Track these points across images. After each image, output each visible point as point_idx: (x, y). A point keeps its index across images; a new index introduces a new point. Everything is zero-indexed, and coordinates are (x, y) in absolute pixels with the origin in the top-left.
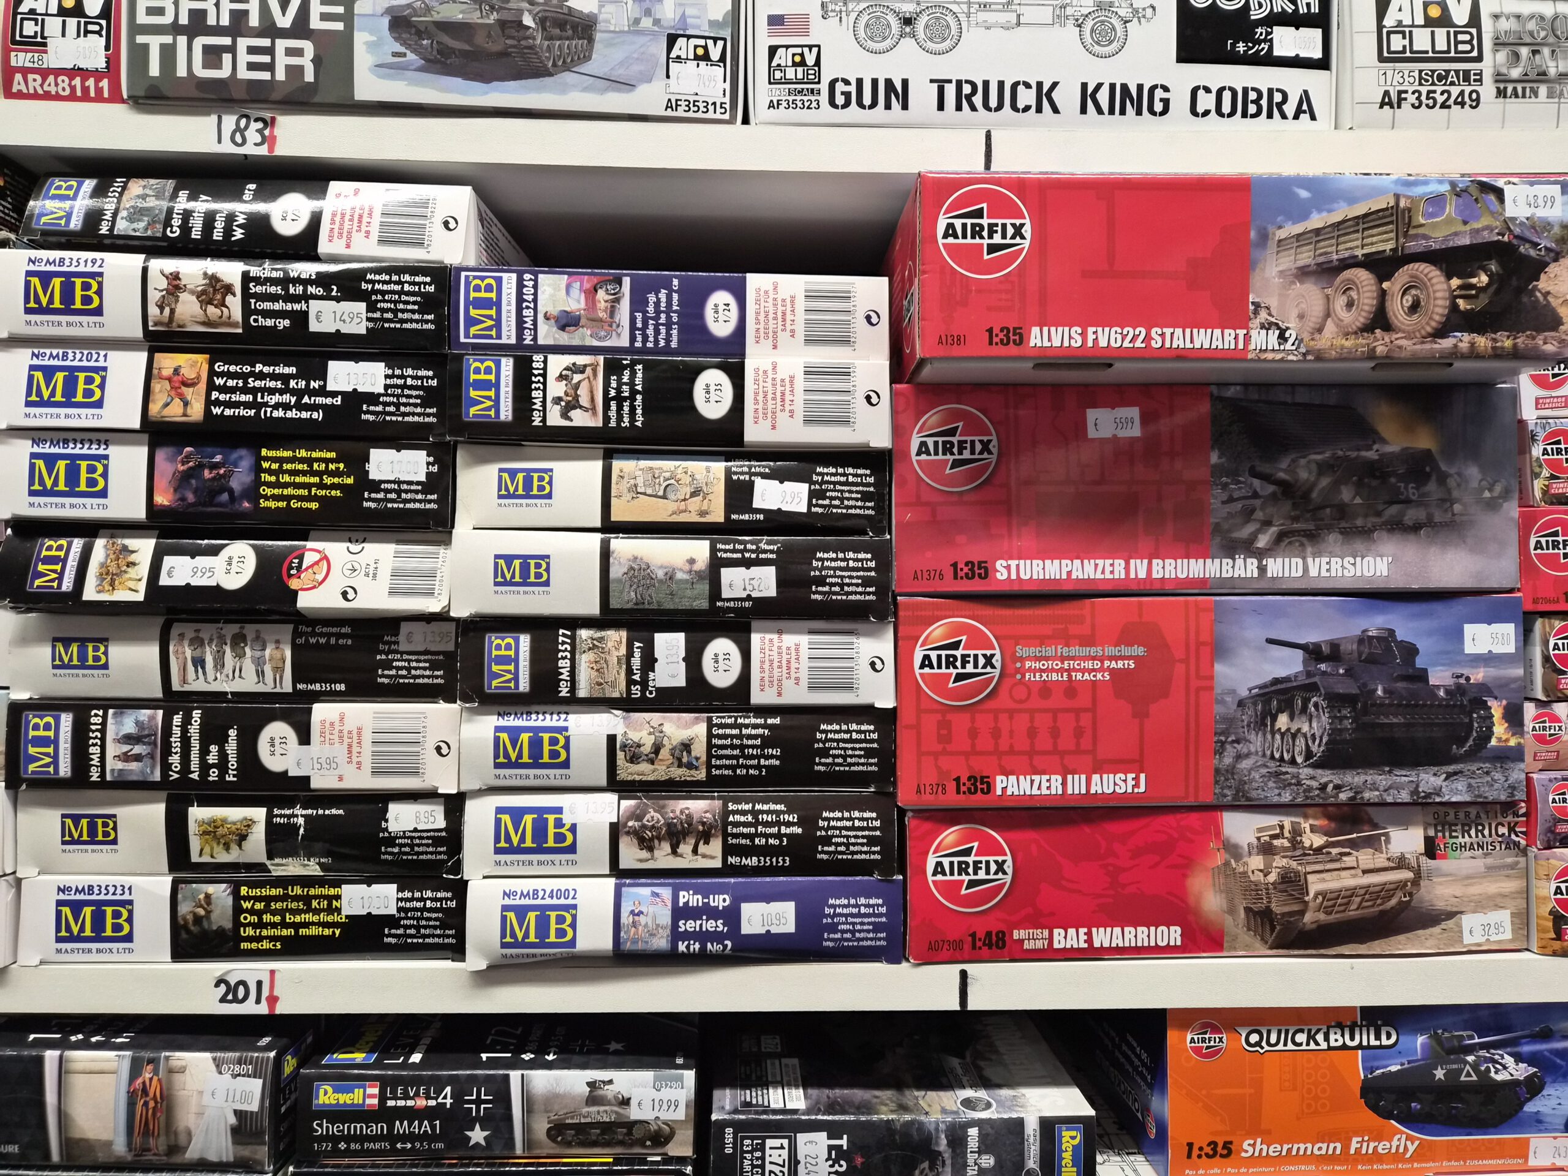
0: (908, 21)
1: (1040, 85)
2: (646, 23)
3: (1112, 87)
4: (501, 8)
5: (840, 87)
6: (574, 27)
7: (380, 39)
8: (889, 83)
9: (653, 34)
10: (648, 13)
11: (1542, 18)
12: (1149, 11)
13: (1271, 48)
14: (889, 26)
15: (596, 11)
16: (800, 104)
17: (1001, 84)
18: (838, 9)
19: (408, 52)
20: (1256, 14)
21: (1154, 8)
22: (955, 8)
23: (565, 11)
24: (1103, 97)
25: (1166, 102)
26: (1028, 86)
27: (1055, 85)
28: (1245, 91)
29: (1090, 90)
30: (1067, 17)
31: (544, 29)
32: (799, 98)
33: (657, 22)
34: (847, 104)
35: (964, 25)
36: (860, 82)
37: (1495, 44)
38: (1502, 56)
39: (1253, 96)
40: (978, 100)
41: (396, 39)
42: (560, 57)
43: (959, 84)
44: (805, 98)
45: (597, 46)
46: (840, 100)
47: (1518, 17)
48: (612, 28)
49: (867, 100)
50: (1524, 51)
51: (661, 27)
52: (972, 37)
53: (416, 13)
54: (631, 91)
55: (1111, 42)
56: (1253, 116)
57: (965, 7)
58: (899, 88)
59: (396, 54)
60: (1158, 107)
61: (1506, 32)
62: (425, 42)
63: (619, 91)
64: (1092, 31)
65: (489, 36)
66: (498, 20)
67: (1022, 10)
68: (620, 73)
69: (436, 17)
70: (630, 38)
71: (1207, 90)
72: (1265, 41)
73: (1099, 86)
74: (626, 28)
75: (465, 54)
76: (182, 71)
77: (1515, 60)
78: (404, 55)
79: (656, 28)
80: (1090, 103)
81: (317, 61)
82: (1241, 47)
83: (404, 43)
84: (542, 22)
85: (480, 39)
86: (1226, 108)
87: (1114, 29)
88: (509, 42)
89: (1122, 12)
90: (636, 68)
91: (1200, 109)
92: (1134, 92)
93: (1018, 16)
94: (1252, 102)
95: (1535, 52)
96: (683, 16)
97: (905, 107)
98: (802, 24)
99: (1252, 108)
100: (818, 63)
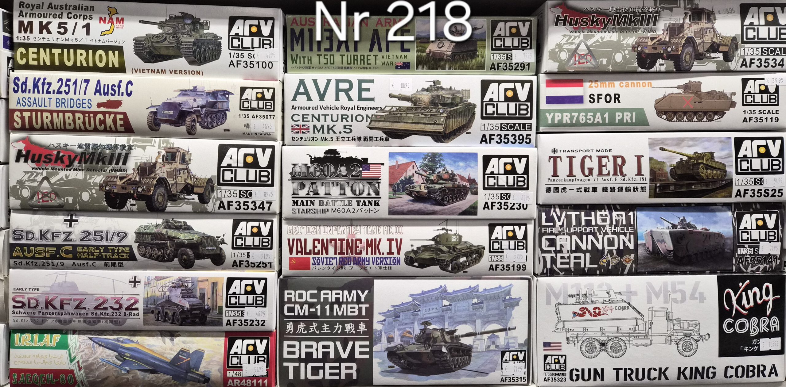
0: (603, 344)
1: (660, 369)
2: (493, 347)
3: (691, 368)
4: (433, 345)
5: (575, 372)
6: (463, 351)
7: (384, 361)
8: (595, 370)
9: (495, 351)
10: (493, 343)
12: (707, 337)
13: (759, 348)
14: (595, 346)
15: (472, 344)
16: (557, 380)
17: (643, 370)
18: (573, 340)
19: (395, 366)
20: (753, 334)
21: (708, 334)
22: (623, 338)
23: (459, 345)
24: (687, 373)
25: (714, 373)
26: (655, 369)
27: (667, 369)
28: (748, 366)
29: (682, 370)
30: (672, 340)
31: (451, 353)
32: (557, 377)
33: (497, 346)
34: (578, 379)
35: (628, 345)
36: (583, 370)
39: (751, 368)
40: (634, 376)
41: (390, 361)
42: (457, 364)
43: (626, 370)
44: (560, 377)
45: (472, 358)
46: (575, 378)
48: (479, 350)
49: (586, 377)
51: (499, 348)
52: (631, 350)
53: (398, 349)
54: (486, 376)
55: (691, 350)
56: (751, 377)
57: (628, 338)
58: (600, 372)
59: (390, 367)
60: (711, 375)
62: (402, 361)
63: (481, 376)
64: (683, 346)
65: (428, 357)
66: (432, 351)
67: (653, 338)
68: (482, 369)
69: (407, 351)
70: (487, 353)
71: (732, 367)
72: (756, 345)
73: (686, 368)
74: (484, 350)
75: (418, 365)
76: (302, 377)
78: (394, 367)
79: (497, 349)
80: (682, 375)
81: (358, 371)
82: (746, 349)
83: (393, 362)
84: (449, 350)
85: (424, 359)
86: (740, 374)
87: (692, 345)
88: (436, 359)
89: (695, 337)
90: (488, 366)
91: (729, 375)
92: (701, 370)
93: (651, 341)
94: (751, 371)
96: (508, 344)
97: (602, 380)
98: (558, 346)
99: (751, 374)
100: (565, 362)
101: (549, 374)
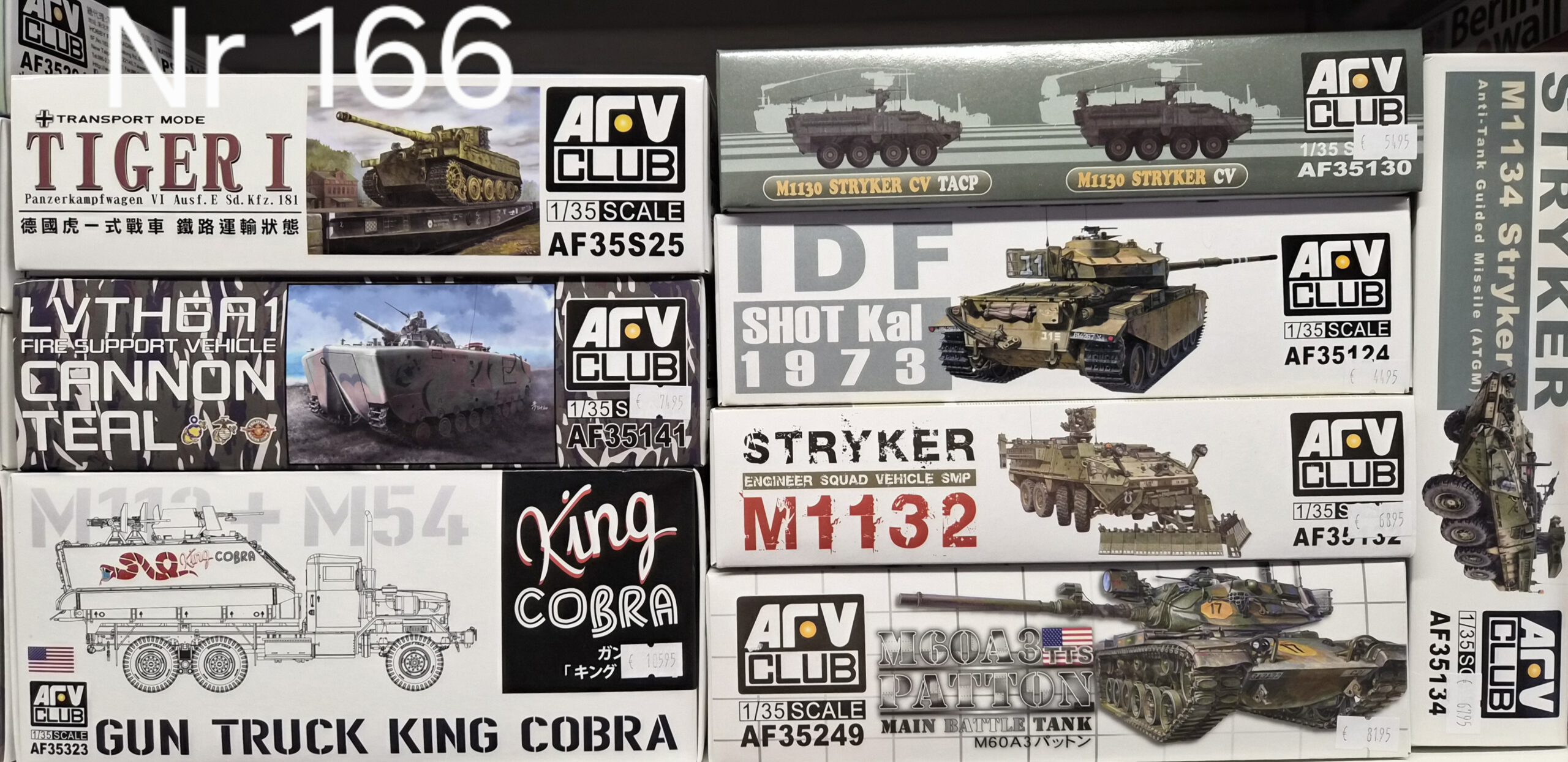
0: (185, 655)
1: (341, 723)
3: (427, 723)
5: (109, 730)
8: (165, 725)
11: (941, 635)
12: (469, 636)
13: (618, 670)
14: (163, 660)
16: (65, 749)
17: (295, 724)
18: (105, 641)
20: (599, 632)
21: (474, 631)
22: (239, 639)
24: (417, 734)
25: (493, 738)
26: (327, 724)
27: (358, 723)
28: (588, 721)
29: (400, 727)
30: (370, 646)
32: (64, 742)
34: (118, 749)
35: (251, 658)
36: (131, 724)
37: (881, 670)
38: (889, 684)
39: (597, 726)
40: (269, 741)
43: (246, 724)
44: (71, 743)
46: (110, 745)
47: (911, 635)
49: (141, 744)
50: (917, 678)
52: (259, 672)
55: (424, 673)
56: (598, 749)
57: (251, 638)
58: (177, 730)
60: (484, 742)
61: (894, 654)
64: (401, 660)
67: (317, 639)
71: (542, 722)
72: (611, 662)
73: (411, 723)
77: (904, 687)
80: (401, 741)
82: (581, 672)
86: (566, 740)
87: (427, 657)
89: (436, 638)
91: (534, 743)
92: (453, 727)
93: (314, 646)
94: (596, 733)
95: (929, 679)
97: (185, 751)
98: (65, 657)
99: (597, 741)
100: (84, 703)
101: (44, 734)
